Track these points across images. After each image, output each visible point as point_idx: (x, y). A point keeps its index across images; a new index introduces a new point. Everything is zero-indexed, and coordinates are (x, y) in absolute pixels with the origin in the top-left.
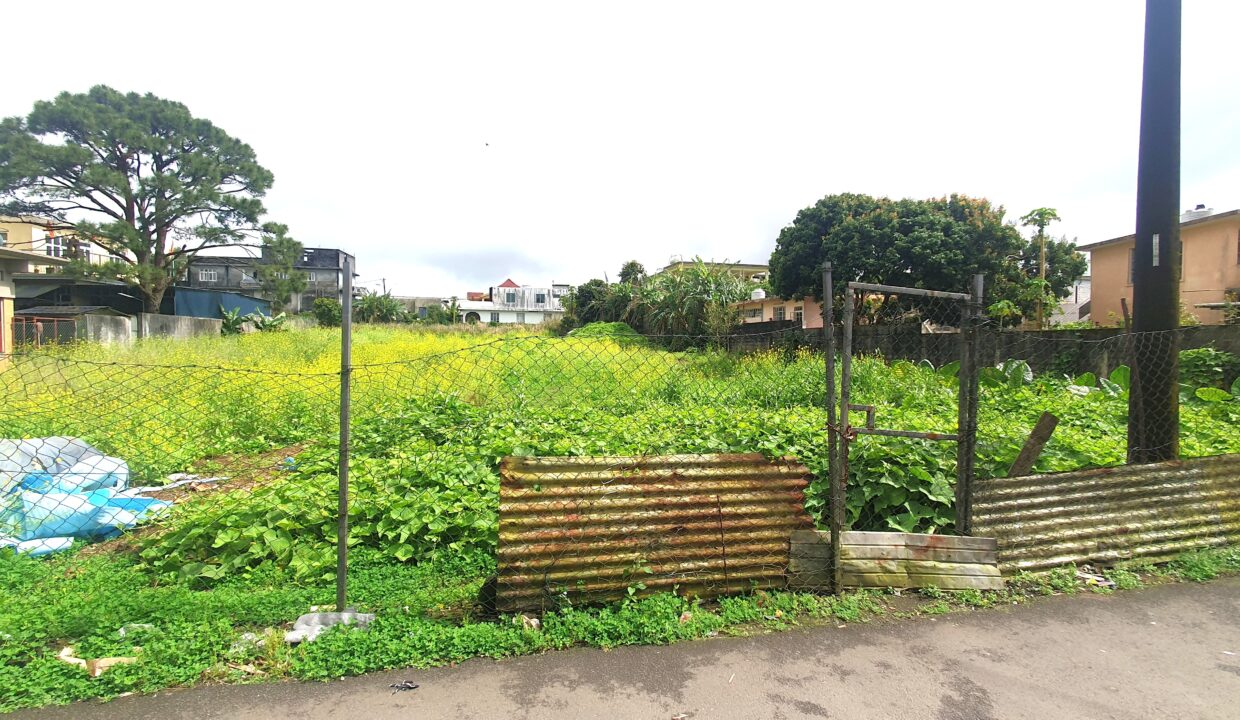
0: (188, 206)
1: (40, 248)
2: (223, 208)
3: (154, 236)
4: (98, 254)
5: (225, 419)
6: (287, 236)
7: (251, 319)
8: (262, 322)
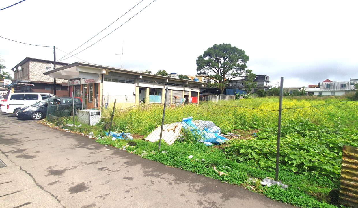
0: (230, 69)
1: (203, 81)
2: (237, 68)
3: (223, 76)
4: (212, 82)
5: (238, 121)
6: (252, 73)
7: (242, 95)
8: (245, 96)
